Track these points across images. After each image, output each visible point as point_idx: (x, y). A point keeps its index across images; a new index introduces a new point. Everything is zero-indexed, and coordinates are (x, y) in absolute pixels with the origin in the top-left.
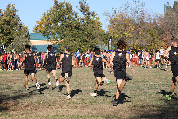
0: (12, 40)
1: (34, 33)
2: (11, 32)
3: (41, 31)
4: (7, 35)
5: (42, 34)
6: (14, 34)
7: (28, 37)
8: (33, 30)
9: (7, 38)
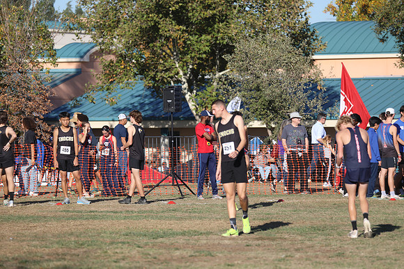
0: (227, 57)
4: (201, 31)
9: (203, 44)
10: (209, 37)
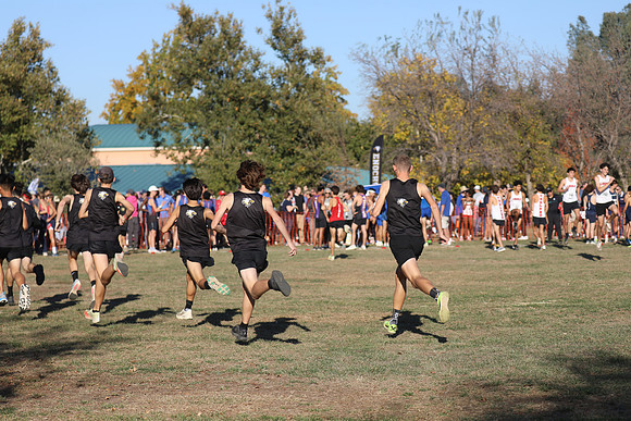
0: (30, 150)
1: (107, 122)
2: (27, 122)
3: (133, 117)
4: (11, 131)
5: (135, 126)
6: (36, 128)
7: (85, 137)
8: (104, 114)
9: (11, 140)
10: (16, 136)
